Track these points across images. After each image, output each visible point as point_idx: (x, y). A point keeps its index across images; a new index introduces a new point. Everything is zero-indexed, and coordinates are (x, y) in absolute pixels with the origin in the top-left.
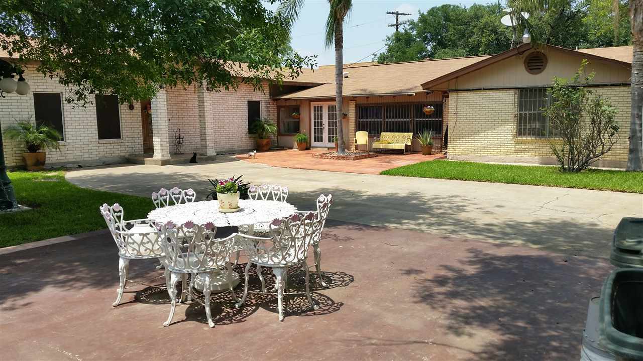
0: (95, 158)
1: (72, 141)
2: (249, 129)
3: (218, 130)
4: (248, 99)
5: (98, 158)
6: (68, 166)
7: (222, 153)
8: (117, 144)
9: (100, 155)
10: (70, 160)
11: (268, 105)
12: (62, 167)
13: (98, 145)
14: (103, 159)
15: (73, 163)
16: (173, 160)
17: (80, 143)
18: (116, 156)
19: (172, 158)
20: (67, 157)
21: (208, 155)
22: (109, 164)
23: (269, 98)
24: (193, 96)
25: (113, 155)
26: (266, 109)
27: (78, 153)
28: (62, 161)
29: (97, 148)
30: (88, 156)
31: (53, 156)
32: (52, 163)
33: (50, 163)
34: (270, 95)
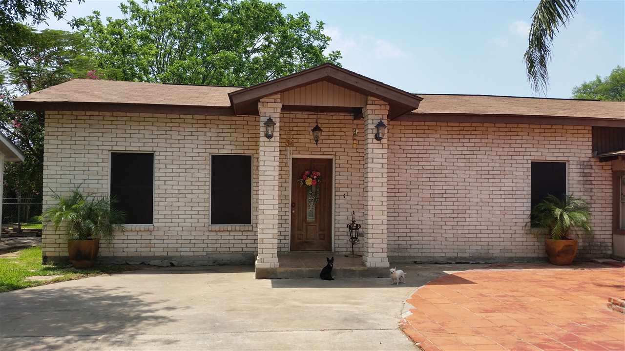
0: (200, 254)
1: (163, 225)
2: (533, 217)
3: (453, 216)
4: (533, 158)
5: (205, 254)
6: (152, 262)
7: (458, 261)
8: (240, 233)
9: (210, 250)
10: (157, 254)
11: (586, 171)
12: (143, 263)
13: (207, 233)
14: (214, 256)
15: (162, 258)
16: (282, 270)
17: (177, 229)
18: (238, 253)
19: (281, 266)
20: (152, 250)
21: (368, 265)
22: (224, 264)
23: (590, 155)
24: (397, 155)
25: (232, 250)
26: (581, 178)
27: (172, 244)
28: (143, 254)
29: (206, 237)
30: (188, 250)
31: (129, 246)
32: (127, 257)
33: (124, 257)
34: (593, 151)
